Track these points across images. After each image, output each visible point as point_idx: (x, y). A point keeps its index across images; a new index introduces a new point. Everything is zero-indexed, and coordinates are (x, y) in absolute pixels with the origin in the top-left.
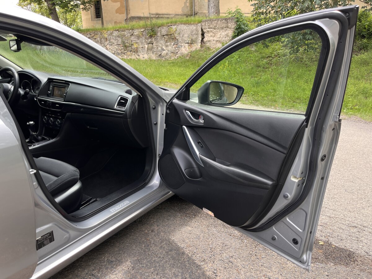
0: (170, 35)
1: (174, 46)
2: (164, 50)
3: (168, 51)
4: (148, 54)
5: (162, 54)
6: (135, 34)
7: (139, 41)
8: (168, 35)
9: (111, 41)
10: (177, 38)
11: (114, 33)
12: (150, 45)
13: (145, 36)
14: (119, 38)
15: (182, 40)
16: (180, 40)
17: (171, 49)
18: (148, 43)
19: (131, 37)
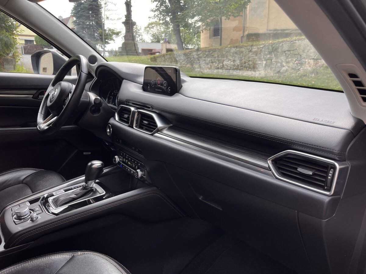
0: (293, 50)
1: (296, 62)
2: (284, 66)
3: (289, 67)
4: (266, 70)
5: (281, 71)
6: (254, 50)
7: (256, 57)
8: (290, 51)
9: (229, 57)
10: (301, 53)
11: (232, 50)
12: (268, 61)
13: (264, 52)
14: (237, 54)
15: (306, 55)
16: (304, 55)
17: (292, 65)
18: (267, 59)
19: (249, 54)
